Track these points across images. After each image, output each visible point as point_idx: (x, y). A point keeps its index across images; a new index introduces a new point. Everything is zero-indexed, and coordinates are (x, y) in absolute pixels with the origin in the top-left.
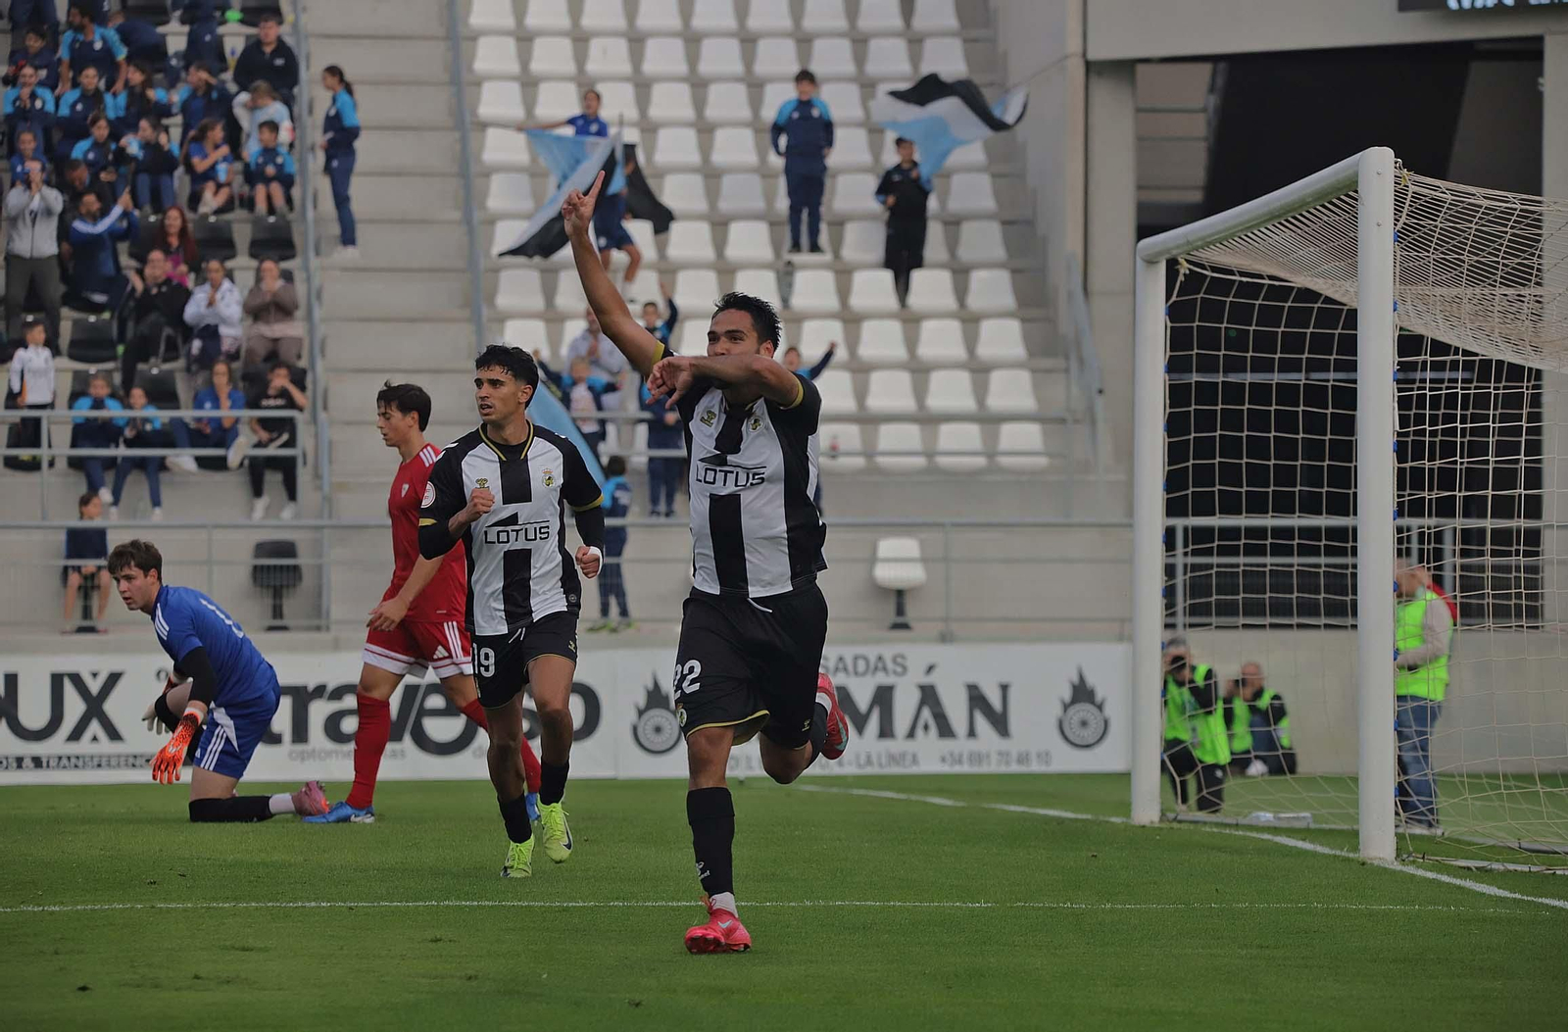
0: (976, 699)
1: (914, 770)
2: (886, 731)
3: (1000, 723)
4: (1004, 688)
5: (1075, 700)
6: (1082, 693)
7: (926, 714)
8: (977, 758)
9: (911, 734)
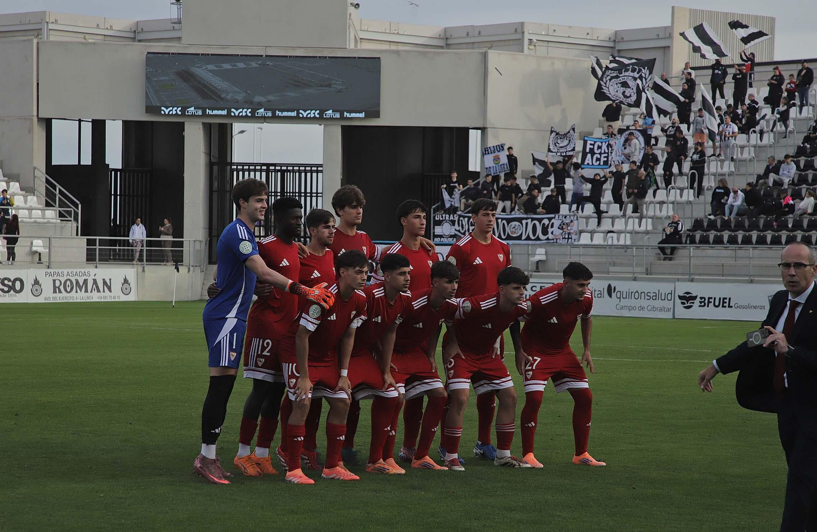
0: (105, 282)
1: (92, 301)
2: (86, 291)
3: (110, 289)
4: (110, 280)
5: (124, 283)
6: (126, 281)
7: (94, 286)
8: (105, 297)
9: (91, 292)
